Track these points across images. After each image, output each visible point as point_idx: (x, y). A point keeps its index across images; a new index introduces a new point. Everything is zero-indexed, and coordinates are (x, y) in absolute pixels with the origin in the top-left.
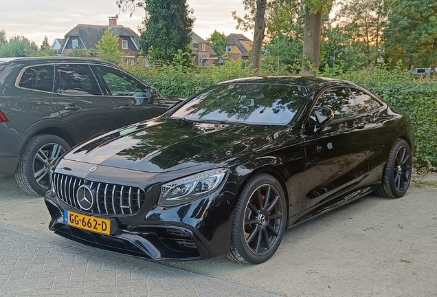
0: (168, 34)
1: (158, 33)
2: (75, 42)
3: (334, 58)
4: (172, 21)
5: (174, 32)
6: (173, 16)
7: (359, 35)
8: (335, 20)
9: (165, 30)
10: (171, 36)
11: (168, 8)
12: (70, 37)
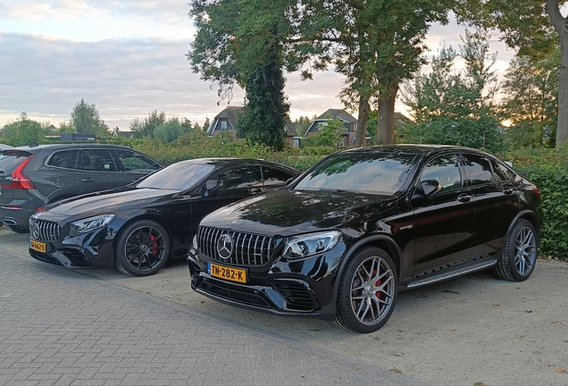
0: (263, 118)
1: (254, 118)
2: (224, 124)
3: (483, 138)
4: (267, 107)
5: (268, 117)
6: (268, 102)
7: (524, 113)
8: (488, 97)
9: (259, 115)
10: (266, 120)
11: (263, 95)
12: (219, 119)
